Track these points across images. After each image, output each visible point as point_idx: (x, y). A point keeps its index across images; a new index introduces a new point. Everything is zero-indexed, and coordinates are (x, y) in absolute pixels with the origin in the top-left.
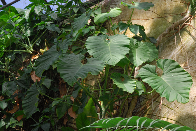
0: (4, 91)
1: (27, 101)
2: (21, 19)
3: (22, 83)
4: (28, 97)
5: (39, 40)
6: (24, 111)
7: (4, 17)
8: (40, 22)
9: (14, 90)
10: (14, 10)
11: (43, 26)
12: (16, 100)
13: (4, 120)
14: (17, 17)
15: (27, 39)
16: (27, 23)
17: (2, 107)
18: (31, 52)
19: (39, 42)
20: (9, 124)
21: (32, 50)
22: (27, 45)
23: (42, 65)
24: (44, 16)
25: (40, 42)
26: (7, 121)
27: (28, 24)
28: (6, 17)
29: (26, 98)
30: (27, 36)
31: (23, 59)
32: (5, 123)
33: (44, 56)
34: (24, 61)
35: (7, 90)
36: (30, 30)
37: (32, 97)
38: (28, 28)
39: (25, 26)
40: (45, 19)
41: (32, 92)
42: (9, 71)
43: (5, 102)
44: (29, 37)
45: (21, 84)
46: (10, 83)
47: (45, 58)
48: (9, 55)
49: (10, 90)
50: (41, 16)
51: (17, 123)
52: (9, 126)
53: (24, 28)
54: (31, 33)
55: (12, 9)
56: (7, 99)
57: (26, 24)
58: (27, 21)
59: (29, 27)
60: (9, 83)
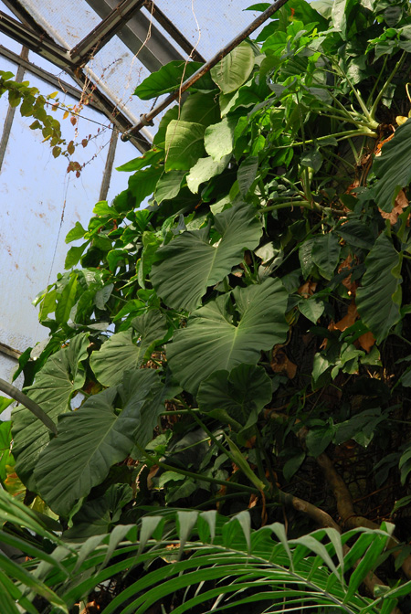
0: (306, 267)
1: (370, 289)
2: (323, 35)
3: (356, 235)
4: (370, 278)
5: (390, 90)
6: (366, 322)
7: (273, 41)
8: (383, 32)
9: (333, 260)
10: (307, 9)
11: (391, 42)
12: (349, 288)
13: (323, 356)
14: (312, 32)
15: (354, 95)
16: (345, 43)
17: (309, 318)
18: (373, 130)
19: (389, 95)
20: (339, 363)
21: (375, 124)
22: (355, 113)
23: (393, 172)
24: (392, 9)
25: (392, 96)
26: (331, 355)
27: (349, 46)
28: (278, 40)
29: (364, 281)
30: (352, 84)
31: (356, 157)
32: (327, 362)
33: (399, 143)
34: (358, 162)
35: (313, 263)
36: (356, 63)
37: (383, 274)
38: (351, 57)
39: (342, 55)
40: (395, 19)
41: (381, 260)
42: (317, 204)
43: (318, 300)
44: (356, 86)
45: (354, 238)
46: (319, 241)
47: (400, 147)
48: (305, 156)
49: (323, 262)
50: (384, 10)
51: (360, 357)
52: (340, 370)
53: (341, 60)
54: (361, 72)
55: (300, 7)
56: (324, 288)
57: (345, 47)
58: (343, 37)
59: (354, 55)
60: (315, 243)
